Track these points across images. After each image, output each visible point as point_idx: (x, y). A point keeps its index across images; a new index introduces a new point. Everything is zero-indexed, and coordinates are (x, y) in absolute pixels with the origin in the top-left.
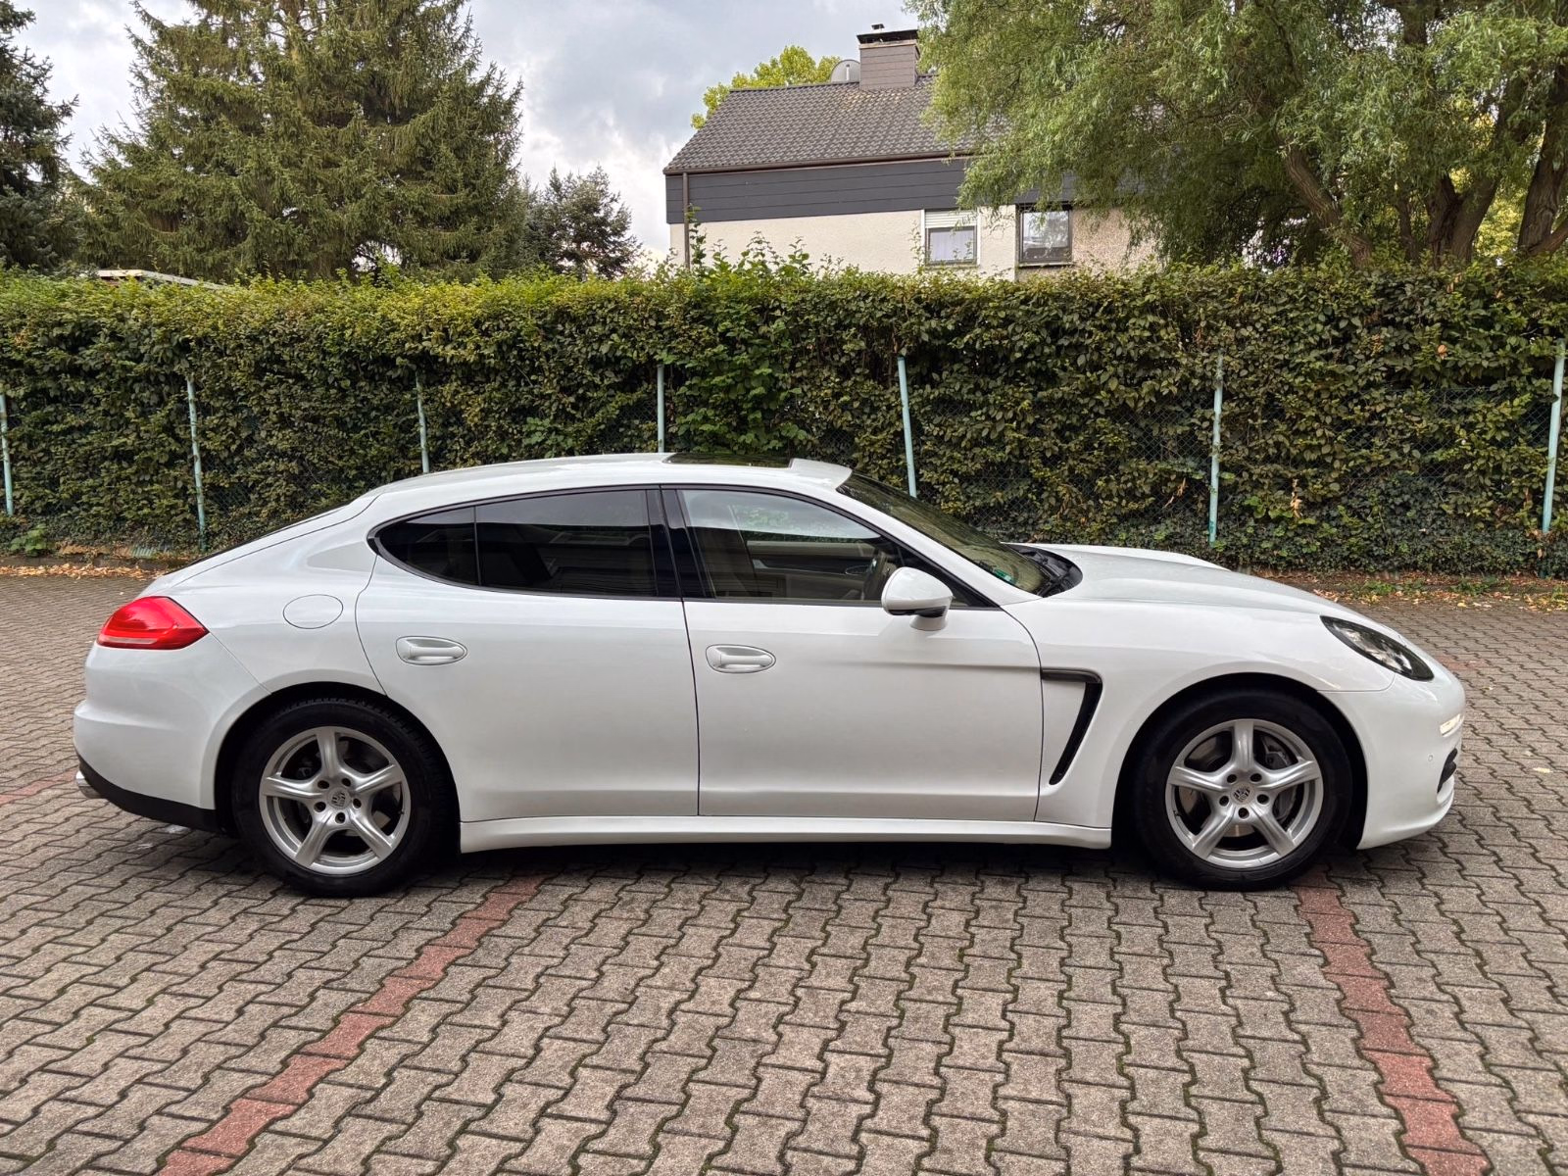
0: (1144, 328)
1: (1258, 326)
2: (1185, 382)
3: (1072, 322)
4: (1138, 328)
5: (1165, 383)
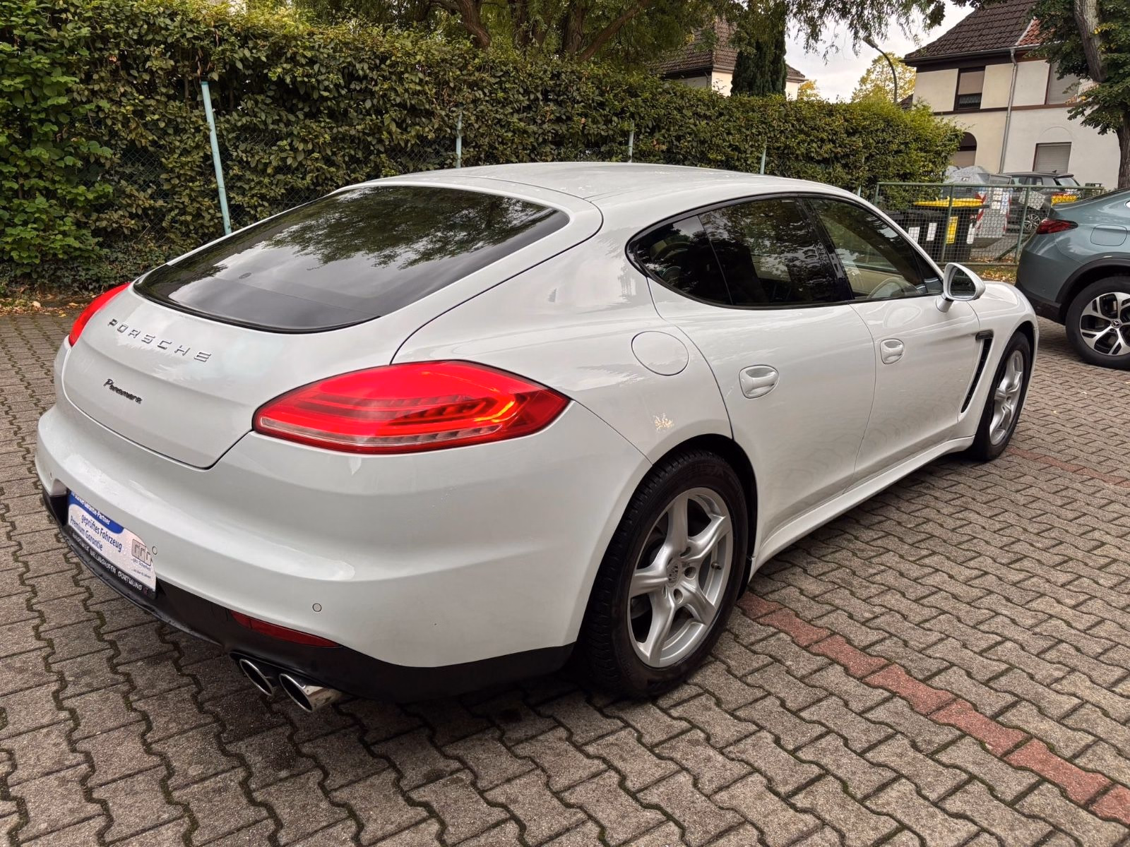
0: (416, 83)
1: (486, 91)
2: (439, 129)
3: (363, 69)
4: (412, 81)
5: (427, 129)
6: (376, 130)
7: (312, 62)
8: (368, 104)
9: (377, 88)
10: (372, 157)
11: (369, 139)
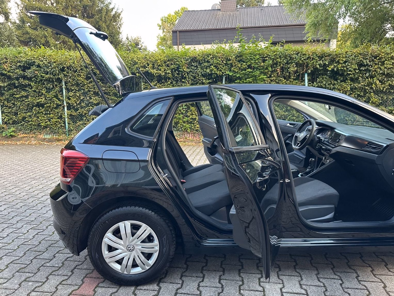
6: (370, 84)
7: (345, 62)
8: (367, 75)
9: (372, 68)
10: (367, 95)
11: (366, 88)
